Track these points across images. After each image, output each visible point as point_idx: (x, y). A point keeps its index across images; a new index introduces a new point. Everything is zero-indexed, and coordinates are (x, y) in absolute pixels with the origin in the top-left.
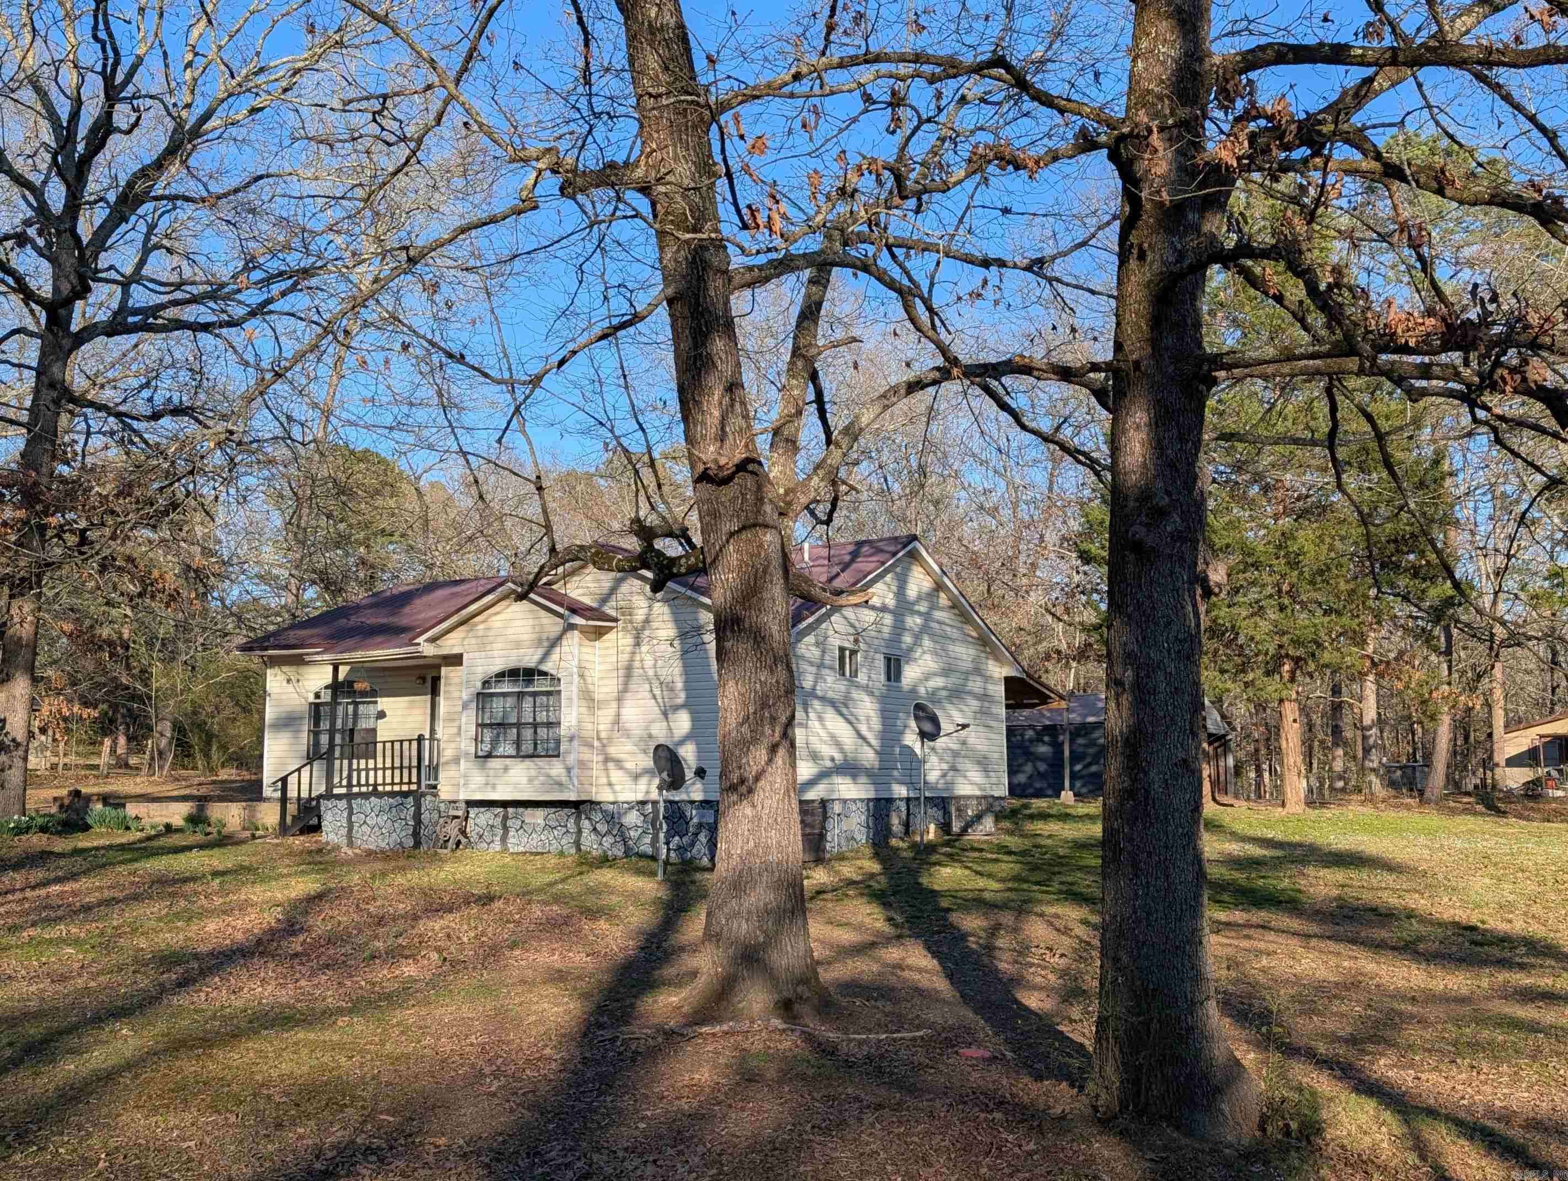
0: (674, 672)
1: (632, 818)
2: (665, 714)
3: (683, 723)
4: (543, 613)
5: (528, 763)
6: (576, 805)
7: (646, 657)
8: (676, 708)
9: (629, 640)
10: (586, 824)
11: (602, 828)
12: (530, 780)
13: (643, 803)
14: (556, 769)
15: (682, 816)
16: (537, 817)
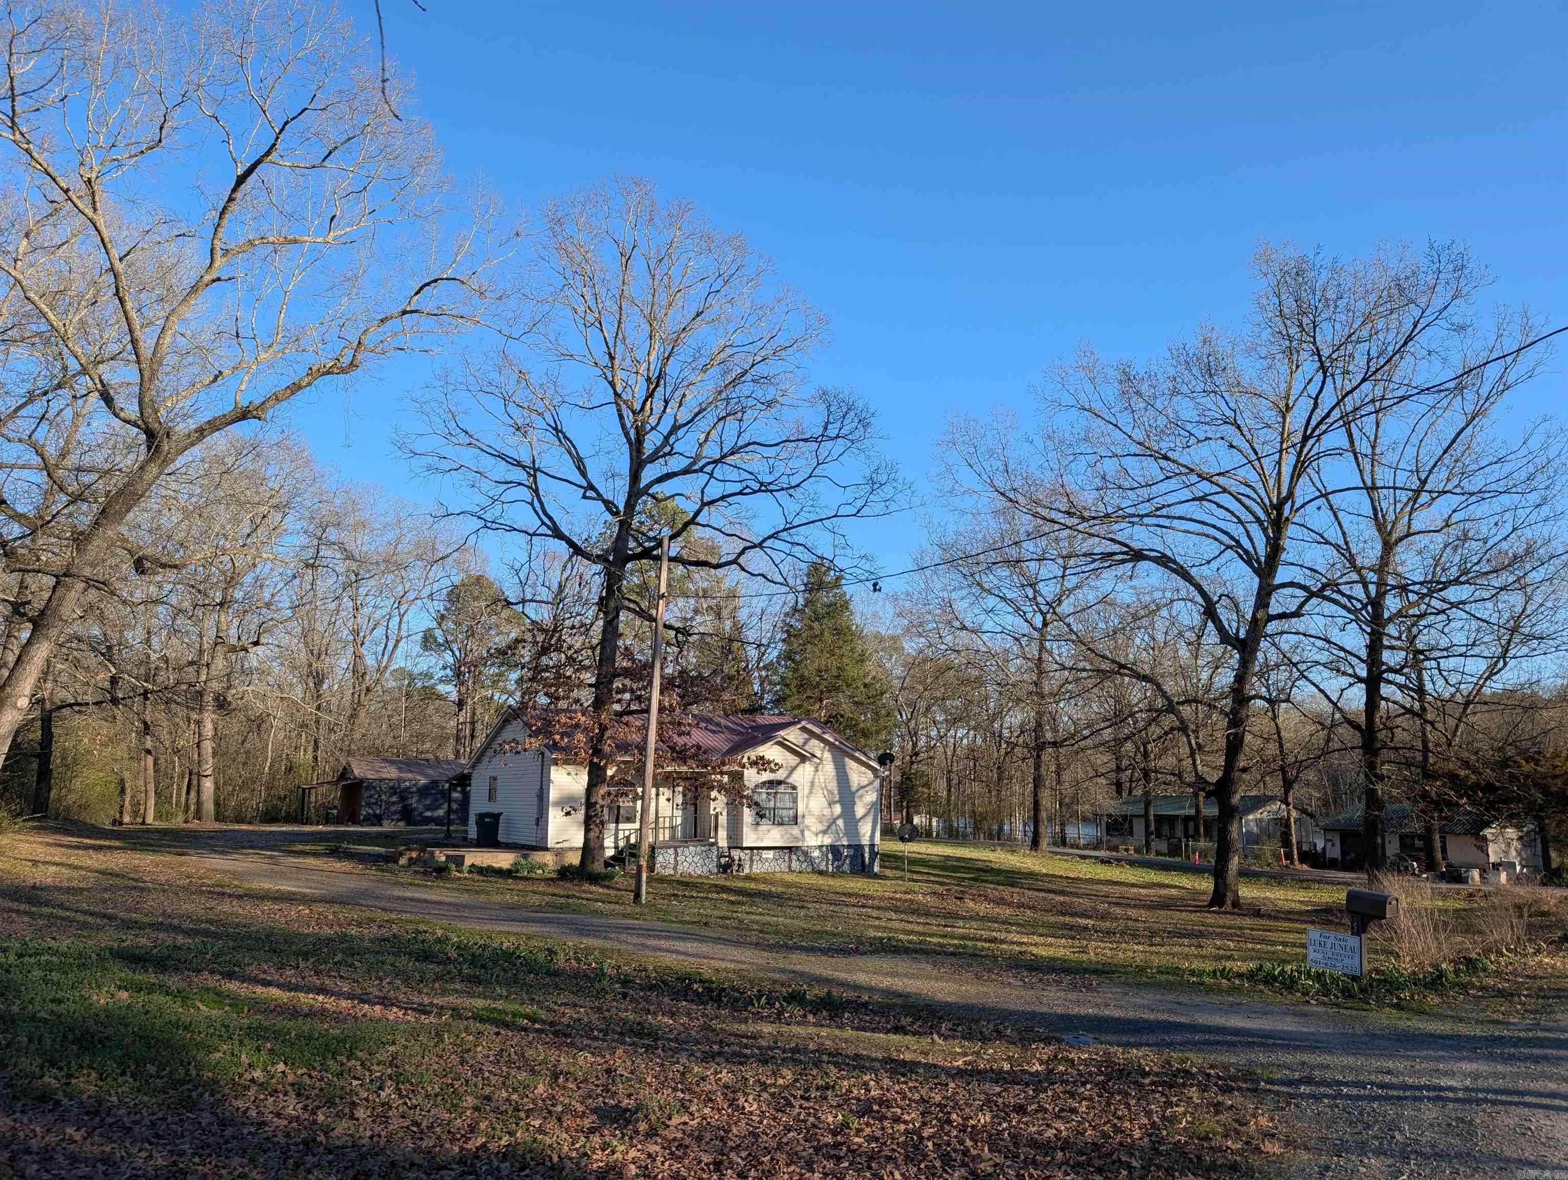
0: (833, 786)
1: (816, 854)
2: (830, 805)
3: (838, 809)
4: (788, 754)
5: (780, 828)
6: (790, 848)
7: (821, 778)
8: (835, 803)
9: (813, 769)
10: (794, 857)
11: (802, 859)
12: (782, 837)
13: (821, 846)
14: (795, 831)
15: (839, 852)
16: (770, 855)
